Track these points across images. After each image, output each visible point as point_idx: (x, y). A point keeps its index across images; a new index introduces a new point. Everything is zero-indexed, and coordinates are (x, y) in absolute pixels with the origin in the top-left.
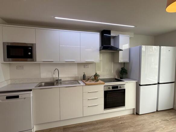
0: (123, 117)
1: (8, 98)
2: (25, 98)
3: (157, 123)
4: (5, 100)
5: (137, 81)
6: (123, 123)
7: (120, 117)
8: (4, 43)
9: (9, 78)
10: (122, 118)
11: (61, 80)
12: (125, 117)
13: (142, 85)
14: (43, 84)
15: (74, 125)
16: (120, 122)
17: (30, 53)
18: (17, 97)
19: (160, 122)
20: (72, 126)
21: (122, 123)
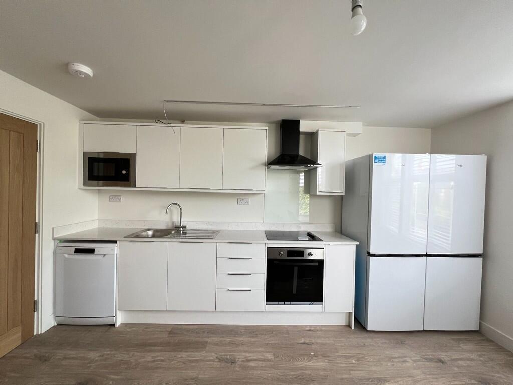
0: (318, 328)
1: (78, 251)
2: (105, 255)
3: (405, 362)
4: (72, 254)
5: (358, 243)
6: (307, 344)
7: (308, 329)
8: (85, 153)
9: (97, 217)
10: (311, 331)
11: (184, 227)
12: (321, 331)
13: (374, 255)
14: (150, 233)
15: (196, 327)
16: (302, 341)
17: (124, 172)
18: (91, 251)
19: (415, 361)
20: (191, 327)
21: (304, 343)
